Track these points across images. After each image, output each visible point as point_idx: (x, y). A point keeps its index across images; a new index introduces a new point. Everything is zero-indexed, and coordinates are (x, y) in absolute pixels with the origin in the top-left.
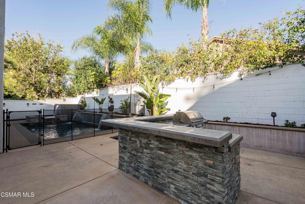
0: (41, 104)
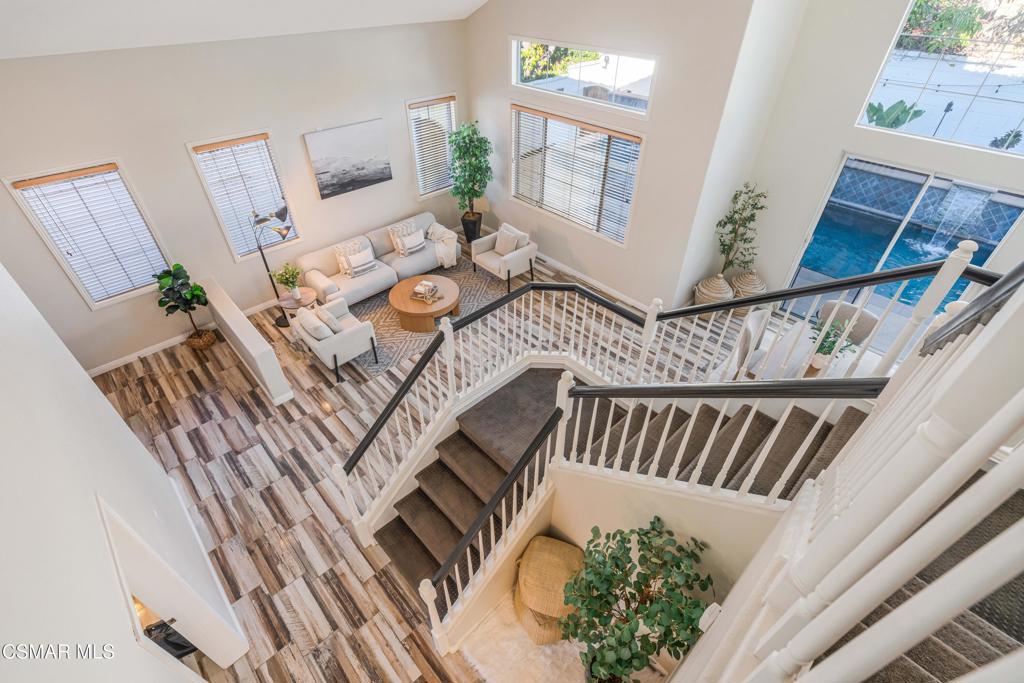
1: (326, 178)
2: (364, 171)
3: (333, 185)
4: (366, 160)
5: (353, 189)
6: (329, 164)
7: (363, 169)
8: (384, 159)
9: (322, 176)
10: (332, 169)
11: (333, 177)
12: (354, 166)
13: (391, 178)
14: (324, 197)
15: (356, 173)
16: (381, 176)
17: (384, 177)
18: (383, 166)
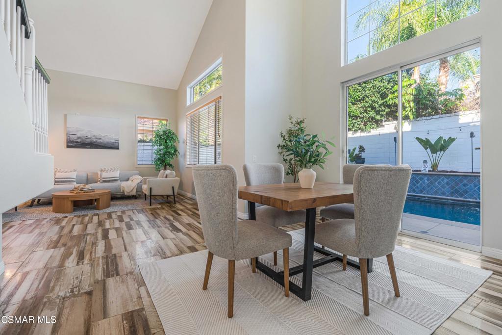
1: (73, 137)
2: (100, 140)
3: (77, 142)
4: (103, 135)
5: (90, 148)
6: (78, 131)
7: (100, 139)
8: (116, 138)
9: (71, 136)
10: (79, 134)
11: (78, 138)
12: (94, 136)
13: (118, 148)
14: (68, 147)
15: (95, 140)
16: (111, 146)
17: (114, 146)
18: (114, 141)
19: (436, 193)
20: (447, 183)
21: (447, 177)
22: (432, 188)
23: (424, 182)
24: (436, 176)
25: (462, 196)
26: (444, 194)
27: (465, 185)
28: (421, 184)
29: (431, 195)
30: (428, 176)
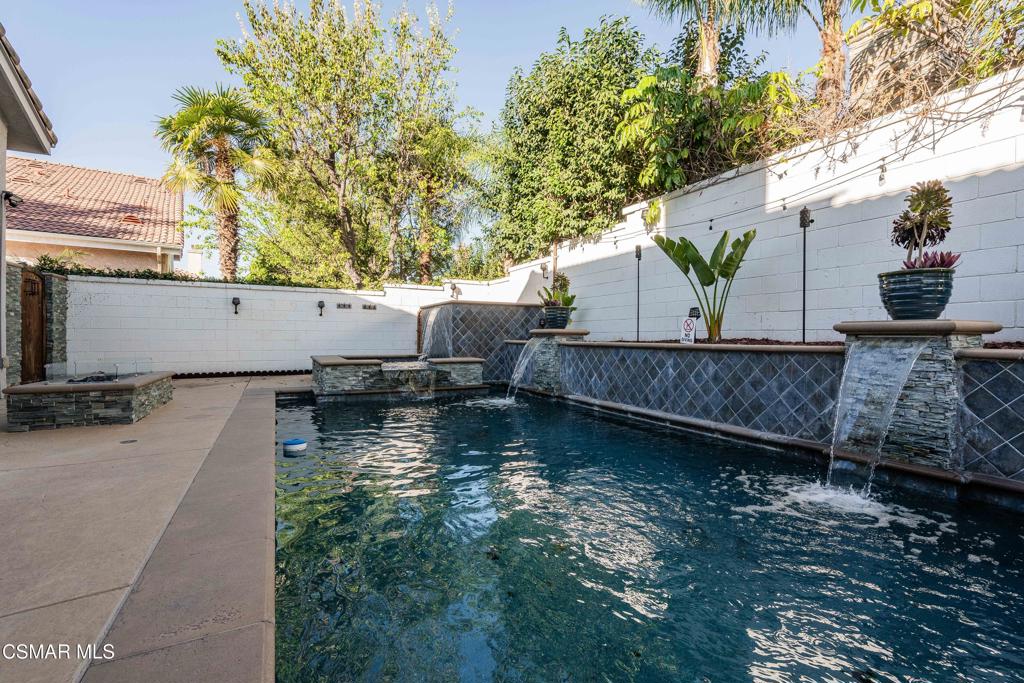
0: (370, 308)
19: (690, 409)
20: (716, 378)
21: (716, 356)
22: (682, 393)
23: (666, 375)
24: (691, 355)
25: (747, 420)
26: (706, 412)
27: (756, 384)
28: (661, 380)
29: (681, 414)
30: (674, 354)
